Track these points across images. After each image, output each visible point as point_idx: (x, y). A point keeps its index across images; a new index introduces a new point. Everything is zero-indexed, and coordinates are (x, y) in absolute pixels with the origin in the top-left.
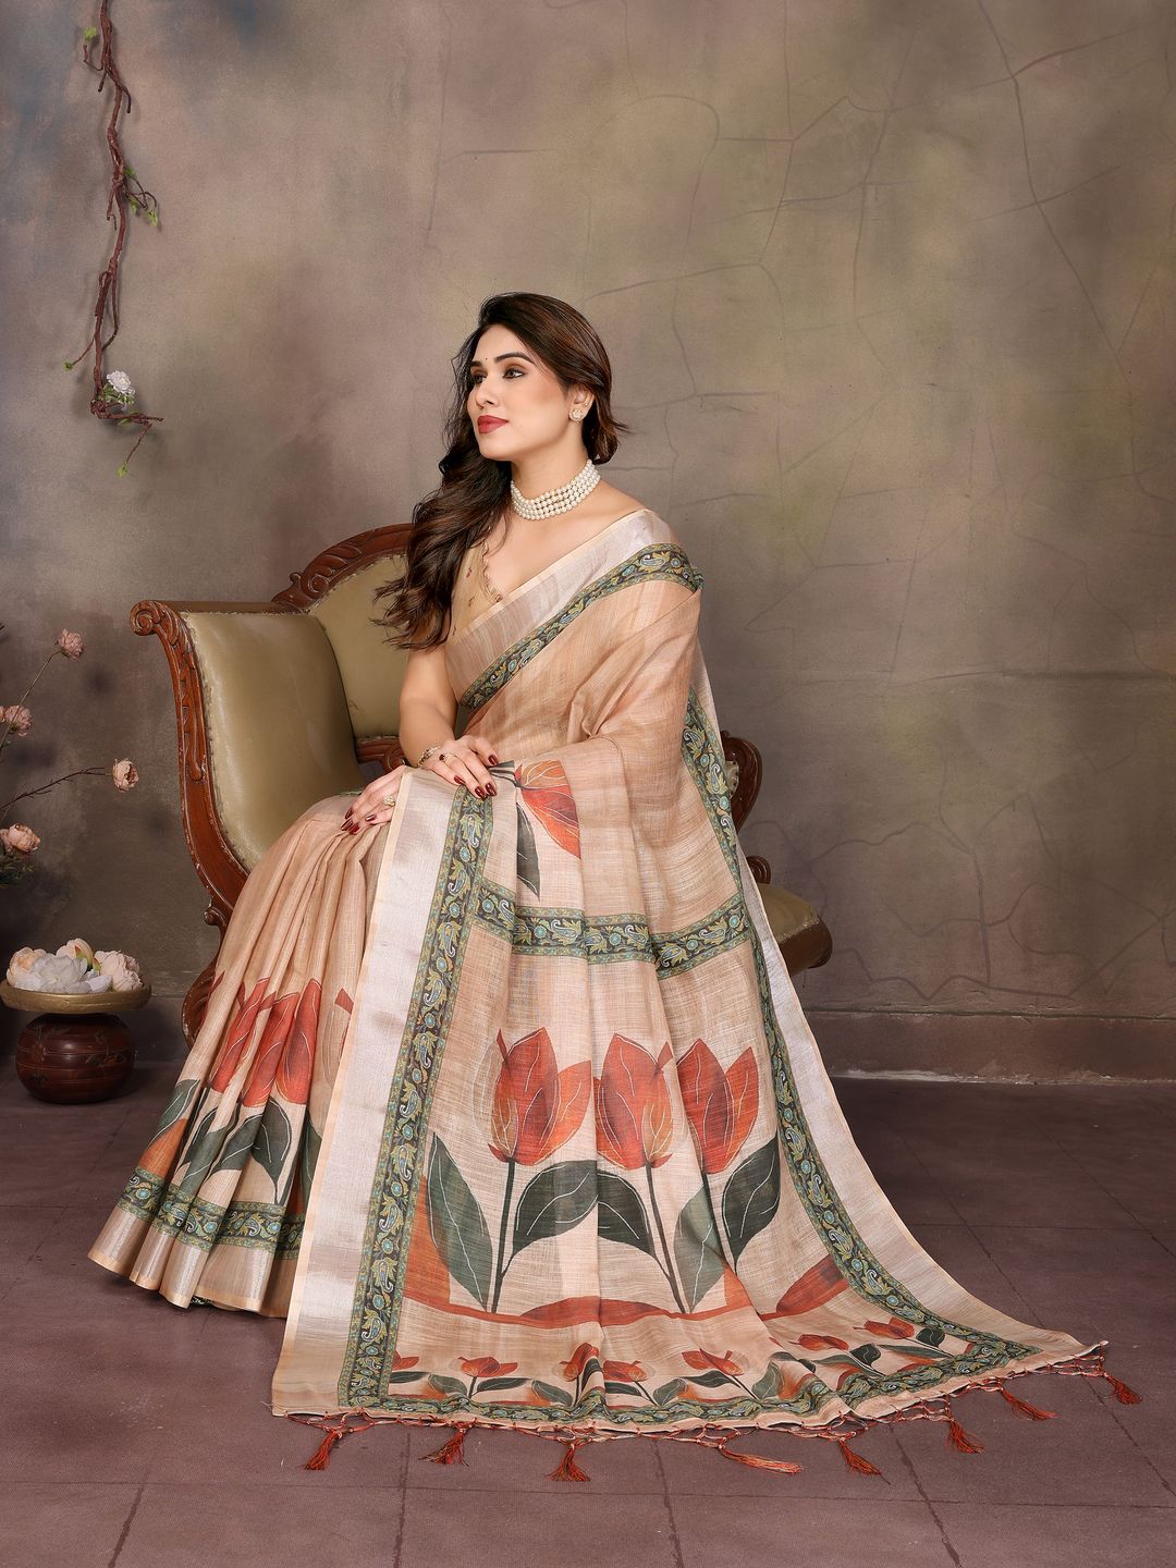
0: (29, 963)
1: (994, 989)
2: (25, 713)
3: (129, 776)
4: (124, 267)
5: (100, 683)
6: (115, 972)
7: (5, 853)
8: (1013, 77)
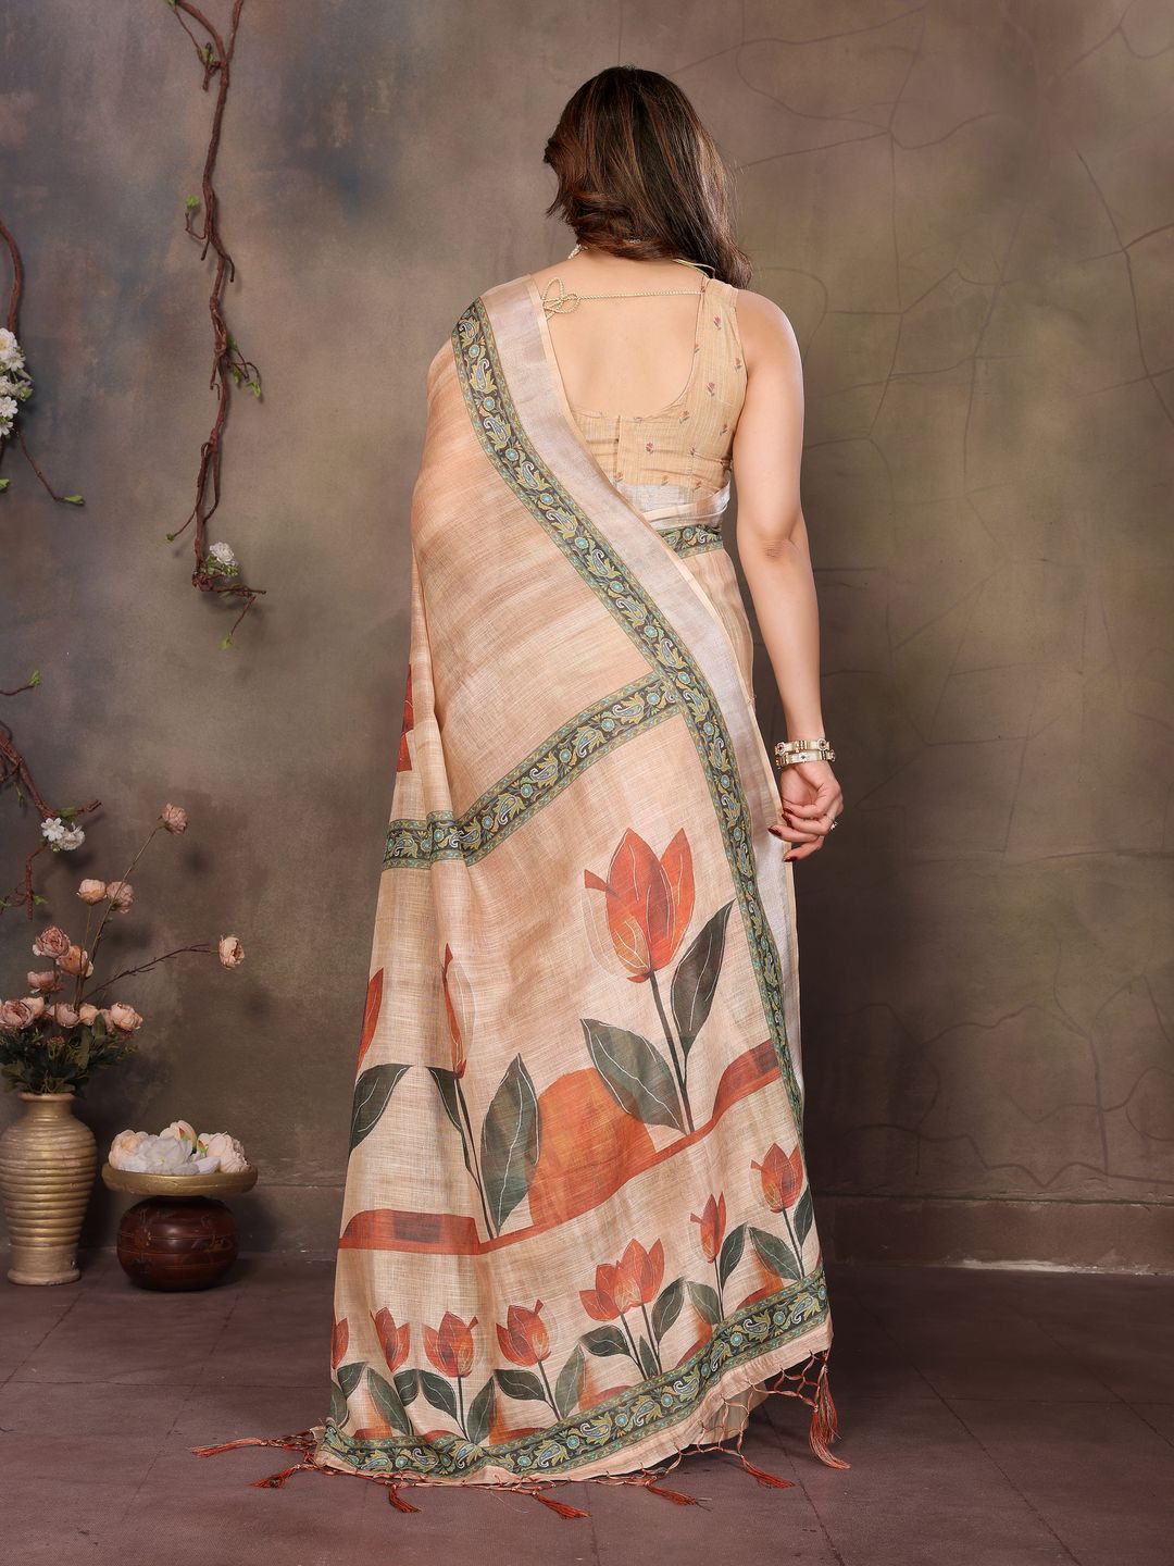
0: (132, 1145)
1: (1112, 1176)
2: (127, 889)
3: (236, 953)
4: (225, 439)
5: (197, 863)
6: (222, 1154)
7: (106, 1033)
8: (1124, 250)
